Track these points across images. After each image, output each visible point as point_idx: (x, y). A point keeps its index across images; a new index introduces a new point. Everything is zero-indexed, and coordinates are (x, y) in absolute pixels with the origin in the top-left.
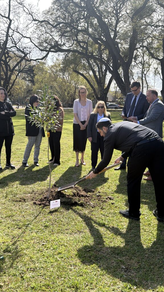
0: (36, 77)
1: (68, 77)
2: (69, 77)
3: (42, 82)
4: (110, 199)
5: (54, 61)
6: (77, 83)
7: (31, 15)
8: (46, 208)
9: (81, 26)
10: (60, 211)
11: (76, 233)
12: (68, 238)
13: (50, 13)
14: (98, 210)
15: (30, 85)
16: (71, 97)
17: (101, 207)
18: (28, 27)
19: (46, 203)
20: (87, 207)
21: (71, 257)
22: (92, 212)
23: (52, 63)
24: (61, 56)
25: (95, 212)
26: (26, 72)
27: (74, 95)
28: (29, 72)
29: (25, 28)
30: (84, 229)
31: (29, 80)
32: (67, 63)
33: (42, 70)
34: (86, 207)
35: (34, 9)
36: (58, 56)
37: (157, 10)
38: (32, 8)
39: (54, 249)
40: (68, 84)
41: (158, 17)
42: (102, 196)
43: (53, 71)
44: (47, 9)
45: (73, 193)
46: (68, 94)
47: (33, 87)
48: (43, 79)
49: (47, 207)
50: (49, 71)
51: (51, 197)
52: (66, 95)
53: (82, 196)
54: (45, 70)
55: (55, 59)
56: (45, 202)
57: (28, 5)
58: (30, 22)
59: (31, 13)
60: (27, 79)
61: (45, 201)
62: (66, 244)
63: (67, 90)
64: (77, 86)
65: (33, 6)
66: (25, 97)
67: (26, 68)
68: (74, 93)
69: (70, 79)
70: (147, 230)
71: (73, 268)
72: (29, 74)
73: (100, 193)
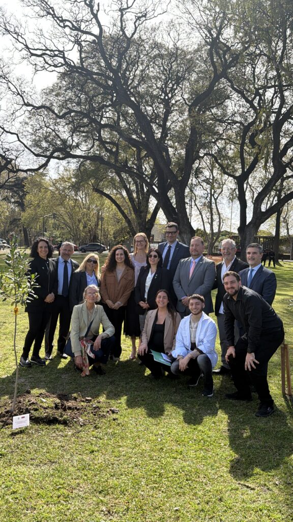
0: (28, 197)
1: (86, 199)
2: (88, 200)
3: (38, 206)
4: (113, 412)
5: (61, 172)
6: (100, 210)
7: (21, 96)
8: (6, 428)
9: (107, 118)
10: (28, 432)
11: (46, 464)
12: (32, 472)
13: (54, 93)
14: (89, 430)
15: (16, 210)
16: (89, 233)
17: (95, 425)
18: (14, 115)
19: (8, 419)
20: (73, 425)
21: (31, 497)
22: (78, 432)
23: (57, 175)
24: (73, 164)
25: (84, 433)
26: (10, 188)
27: (96, 230)
28: (15, 189)
29: (10, 116)
30: (59, 459)
31: (15, 202)
32: (82, 176)
33: (39, 186)
34: (71, 425)
35: (26, 87)
36: (67, 164)
37: (233, 96)
38: (22, 85)
39: (7, 487)
40: (85, 210)
41: (234, 107)
42: (102, 407)
43: (57, 189)
44: (50, 85)
45: (55, 404)
46: (84, 227)
47: (22, 214)
48: (40, 201)
49: (8, 426)
50: (51, 188)
51: (17, 411)
52: (81, 228)
53: (70, 408)
54: (45, 186)
55: (62, 168)
56: (6, 418)
57: (15, 80)
58: (18, 107)
59: (20, 93)
60: (13, 200)
61: (6, 416)
62: (26, 480)
63: (82, 221)
64: (100, 214)
65: (25, 82)
66: (7, 232)
67: (10, 182)
68: (95, 225)
69: (88, 202)
70: (154, 458)
71: (30, 512)
72: (15, 192)
73: (99, 402)
